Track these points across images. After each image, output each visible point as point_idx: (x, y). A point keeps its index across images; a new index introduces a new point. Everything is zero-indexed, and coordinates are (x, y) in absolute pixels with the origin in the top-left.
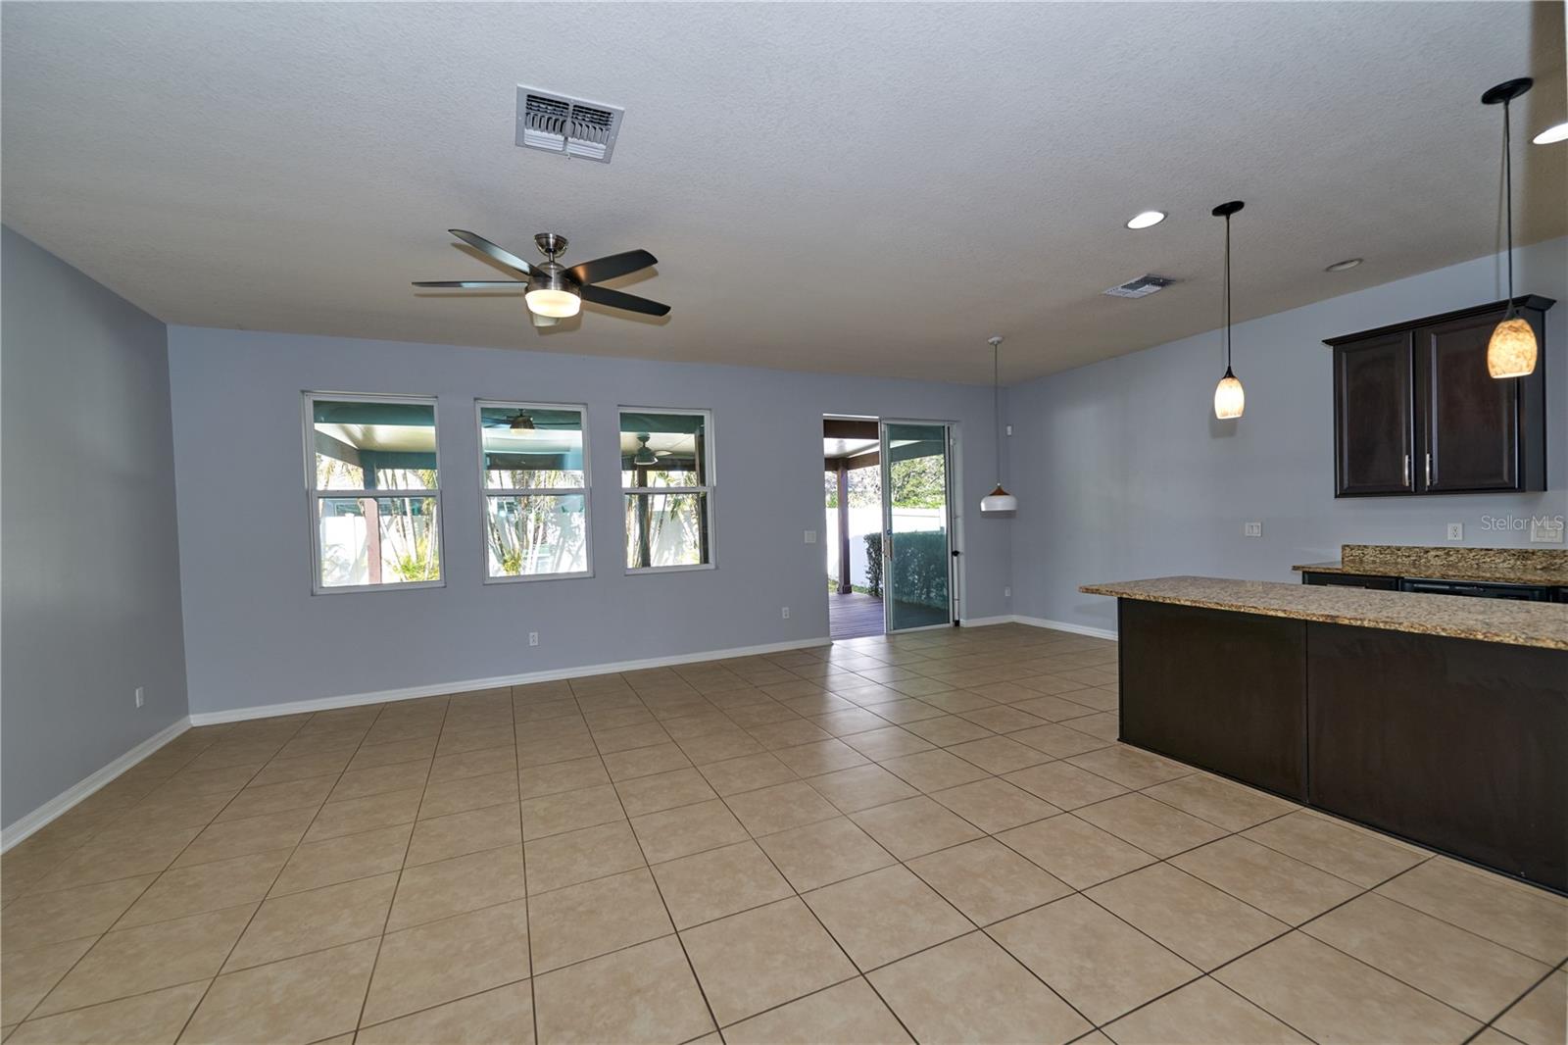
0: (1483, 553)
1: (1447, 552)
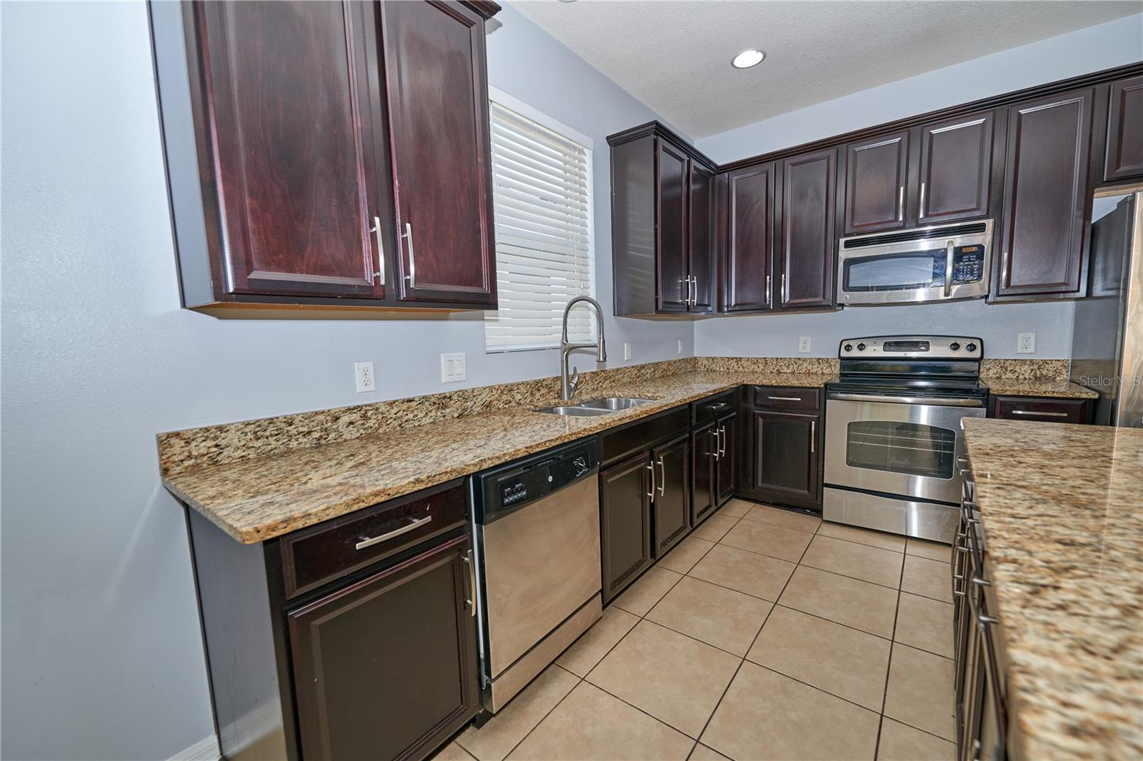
0: (405, 406)
1: (363, 411)
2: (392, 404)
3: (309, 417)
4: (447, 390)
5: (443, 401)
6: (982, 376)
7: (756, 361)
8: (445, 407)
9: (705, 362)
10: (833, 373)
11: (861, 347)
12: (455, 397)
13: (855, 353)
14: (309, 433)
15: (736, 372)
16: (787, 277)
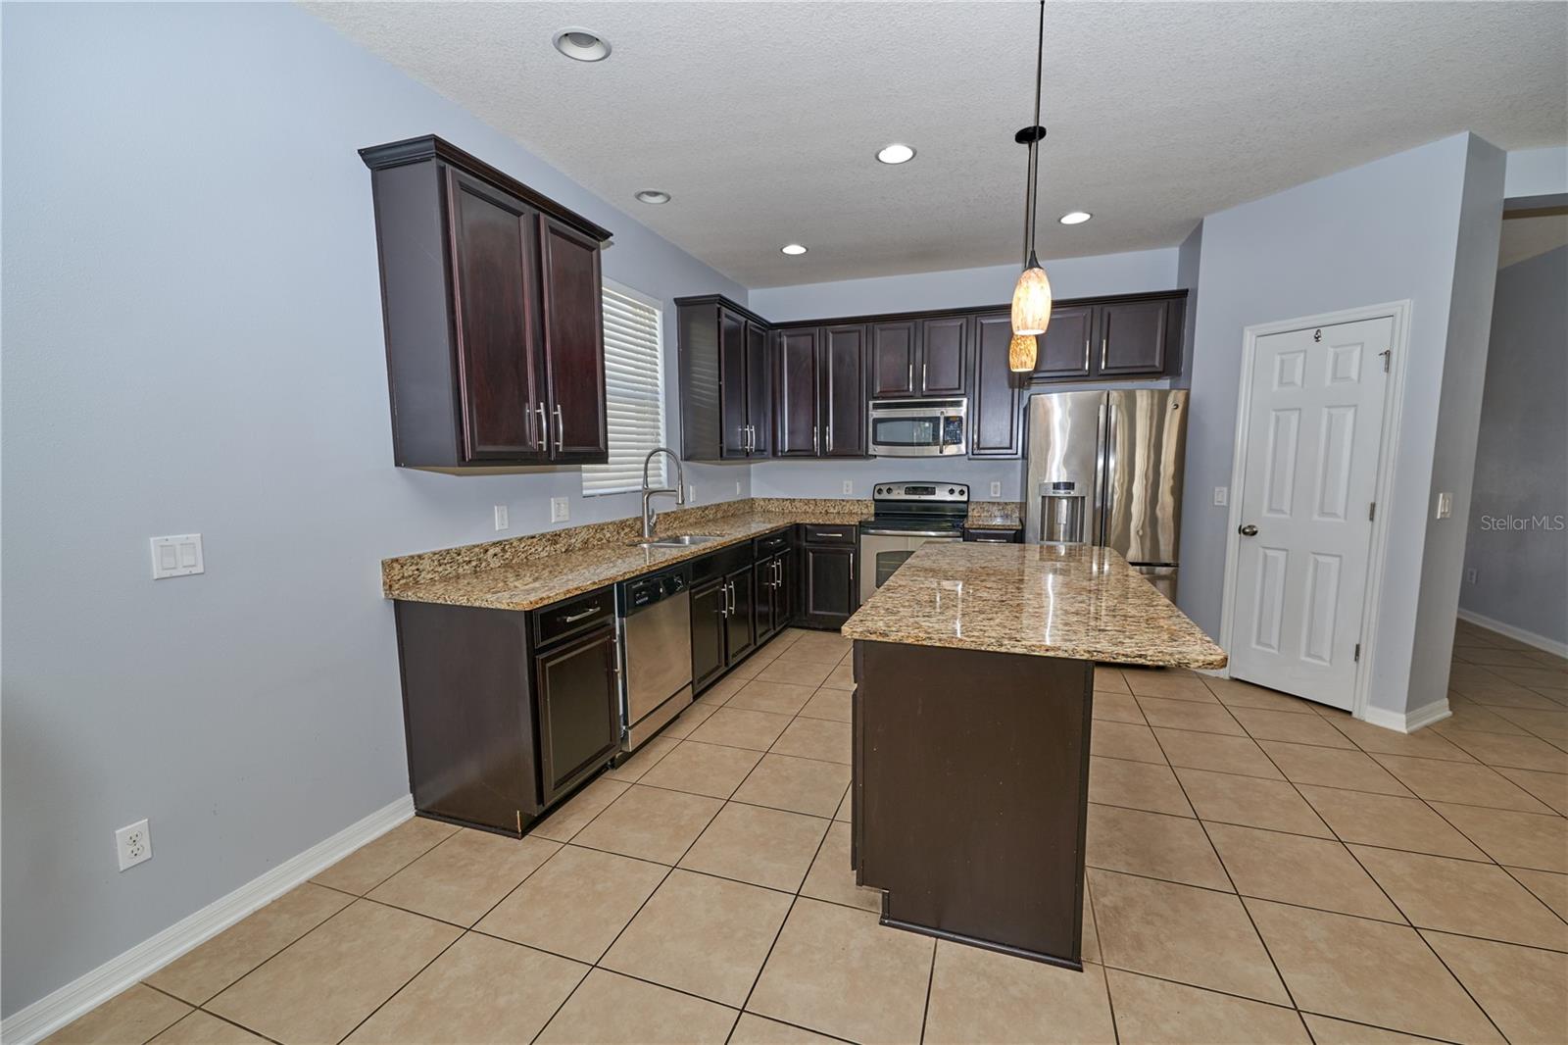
0: (529, 542)
1: (502, 546)
2: (520, 540)
3: (470, 549)
4: (557, 528)
5: (554, 538)
6: (970, 514)
7: (807, 502)
8: (556, 543)
9: (762, 503)
10: (868, 512)
11: (889, 491)
12: (563, 535)
13: (885, 496)
14: (470, 561)
15: (790, 512)
16: (830, 429)
